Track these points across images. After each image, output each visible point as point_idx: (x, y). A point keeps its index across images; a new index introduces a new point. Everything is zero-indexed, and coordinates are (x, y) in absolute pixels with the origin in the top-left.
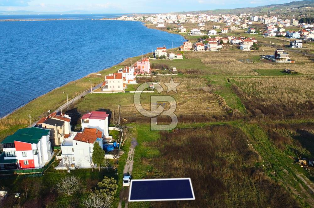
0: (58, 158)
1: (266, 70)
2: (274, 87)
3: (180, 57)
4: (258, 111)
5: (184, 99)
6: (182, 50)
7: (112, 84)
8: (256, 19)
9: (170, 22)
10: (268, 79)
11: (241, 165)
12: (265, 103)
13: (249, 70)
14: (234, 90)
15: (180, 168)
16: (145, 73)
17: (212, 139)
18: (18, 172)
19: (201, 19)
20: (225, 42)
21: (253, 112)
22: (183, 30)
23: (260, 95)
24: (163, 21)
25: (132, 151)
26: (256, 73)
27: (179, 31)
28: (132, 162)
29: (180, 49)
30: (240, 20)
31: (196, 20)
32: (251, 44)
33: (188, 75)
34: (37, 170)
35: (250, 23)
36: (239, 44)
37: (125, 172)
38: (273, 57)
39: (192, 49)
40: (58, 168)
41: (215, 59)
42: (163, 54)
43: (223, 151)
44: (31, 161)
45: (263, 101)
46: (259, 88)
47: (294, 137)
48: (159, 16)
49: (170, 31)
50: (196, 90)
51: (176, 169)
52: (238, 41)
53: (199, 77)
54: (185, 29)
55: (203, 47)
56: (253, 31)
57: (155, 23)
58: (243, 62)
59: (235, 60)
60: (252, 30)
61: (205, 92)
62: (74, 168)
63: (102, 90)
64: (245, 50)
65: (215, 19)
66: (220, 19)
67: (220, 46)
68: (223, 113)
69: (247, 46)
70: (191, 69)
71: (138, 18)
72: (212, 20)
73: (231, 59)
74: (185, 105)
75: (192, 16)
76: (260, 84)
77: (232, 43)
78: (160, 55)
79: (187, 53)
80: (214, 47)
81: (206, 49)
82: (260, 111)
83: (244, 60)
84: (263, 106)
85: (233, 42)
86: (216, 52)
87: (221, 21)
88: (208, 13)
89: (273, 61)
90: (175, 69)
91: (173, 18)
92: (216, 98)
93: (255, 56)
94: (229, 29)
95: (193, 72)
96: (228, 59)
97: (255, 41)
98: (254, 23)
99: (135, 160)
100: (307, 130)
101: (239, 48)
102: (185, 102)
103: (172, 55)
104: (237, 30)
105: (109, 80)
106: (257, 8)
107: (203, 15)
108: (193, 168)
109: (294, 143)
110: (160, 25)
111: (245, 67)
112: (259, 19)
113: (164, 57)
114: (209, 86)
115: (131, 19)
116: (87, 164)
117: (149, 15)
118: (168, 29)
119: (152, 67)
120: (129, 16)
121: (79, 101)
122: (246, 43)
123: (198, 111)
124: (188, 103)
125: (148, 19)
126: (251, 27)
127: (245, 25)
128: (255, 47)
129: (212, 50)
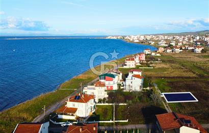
0: (122, 88)
3: (158, 55)
6: (158, 52)
7: (129, 64)
8: (198, 38)
14: (199, 68)
16: (143, 61)
19: (160, 38)
20: (183, 48)
22: (153, 43)
24: (136, 39)
25: (156, 87)
27: (150, 44)
28: (159, 90)
29: (156, 51)
30: (187, 39)
31: (158, 38)
32: (201, 49)
34: (115, 90)
35: (195, 40)
36: (193, 49)
39: (164, 52)
40: (124, 91)
41: (181, 56)
42: (148, 53)
44: (112, 87)
49: (143, 44)
50: (177, 68)
52: (191, 48)
53: (175, 63)
55: (171, 50)
56: (199, 44)
57: (131, 40)
61: (182, 69)
64: (197, 52)
65: (170, 38)
66: (174, 38)
67: (182, 50)
69: (199, 50)
70: (169, 60)
71: (119, 37)
75: (154, 36)
78: (146, 53)
80: (178, 51)
83: (199, 56)
85: (189, 48)
86: (179, 53)
87: (174, 39)
88: (164, 35)
90: (159, 59)
91: (142, 38)
92: (190, 71)
93: (205, 55)
94: (182, 43)
95: (171, 61)
96: (189, 56)
97: (203, 48)
101: (193, 51)
102: (173, 72)
104: (187, 43)
105: (127, 61)
106: (197, 32)
110: (135, 41)
111: (201, 59)
112: (200, 38)
114: (184, 67)
115: (115, 38)
116: (138, 89)
119: (146, 58)
120: (113, 37)
122: (197, 49)
123: (183, 75)
125: (126, 38)
126: (196, 42)
127: (192, 41)
128: (204, 51)
129: (176, 52)
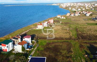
1: (90, 23)
2: (90, 29)
3: (65, 18)
4: (80, 37)
5: (59, 32)
6: (66, 16)
7: (39, 27)
9: (67, 6)
10: (89, 26)
11: (66, 55)
12: (84, 35)
13: (85, 23)
15: (47, 55)
16: (51, 23)
17: (61, 46)
18: (2, 52)
19: (78, 5)
20: (82, 13)
21: (78, 38)
23: (84, 32)
24: (66, 5)
25: (36, 48)
26: (87, 24)
27: (69, 9)
28: (34, 52)
30: (90, 5)
33: (64, 24)
34: (7, 52)
36: (86, 14)
37: (31, 54)
38: (95, 19)
39: (70, 15)
40: (13, 52)
41: (76, 19)
43: (63, 50)
45: (84, 34)
46: (85, 29)
47: (88, 47)
48: (65, 4)
50: (64, 29)
51: (46, 55)
53: (67, 25)
54: (71, 8)
55: (73, 15)
57: (62, 6)
58: (84, 20)
59: (82, 19)
60: (93, 9)
61: (67, 30)
62: (17, 52)
63: (36, 28)
64: (87, 16)
67: (80, 15)
68: (69, 38)
71: (58, 5)
72: (81, 5)
73: (81, 19)
74: (59, 34)
75: (75, 4)
76: (86, 28)
77: (84, 13)
78: (58, 17)
79: (68, 16)
81: (74, 15)
82: (81, 37)
84: (83, 36)
86: (77, 16)
87: (84, 6)
88: (81, 3)
89: (94, 20)
90: (61, 22)
91: (69, 4)
92: (69, 32)
93: (90, 18)
94: (85, 8)
95: (66, 23)
96: (80, 19)
98: (95, 6)
99: (35, 51)
100: (94, 45)
102: (59, 33)
103: (62, 17)
104: (88, 9)
105: (38, 25)
107: (79, 4)
108: (51, 55)
109: (87, 49)
110: (64, 7)
113: (60, 18)
114: (69, 28)
115: (56, 5)
117: (62, 3)
118: (66, 8)
119: (54, 21)
120: (55, 4)
121: (28, 32)
122: (88, 13)
123: (62, 36)
124: (60, 33)
127: (91, 7)
128: (91, 15)
129: (76, 16)
